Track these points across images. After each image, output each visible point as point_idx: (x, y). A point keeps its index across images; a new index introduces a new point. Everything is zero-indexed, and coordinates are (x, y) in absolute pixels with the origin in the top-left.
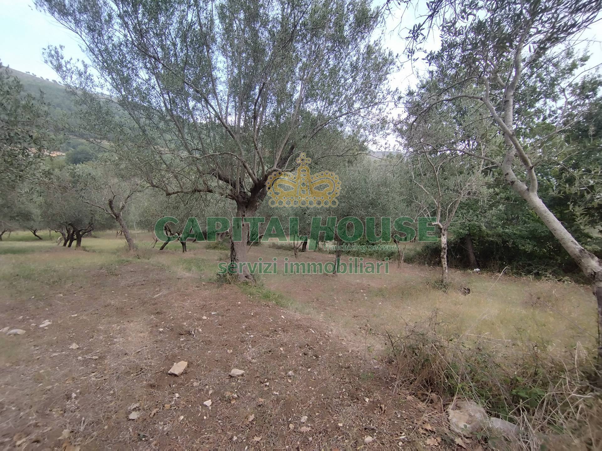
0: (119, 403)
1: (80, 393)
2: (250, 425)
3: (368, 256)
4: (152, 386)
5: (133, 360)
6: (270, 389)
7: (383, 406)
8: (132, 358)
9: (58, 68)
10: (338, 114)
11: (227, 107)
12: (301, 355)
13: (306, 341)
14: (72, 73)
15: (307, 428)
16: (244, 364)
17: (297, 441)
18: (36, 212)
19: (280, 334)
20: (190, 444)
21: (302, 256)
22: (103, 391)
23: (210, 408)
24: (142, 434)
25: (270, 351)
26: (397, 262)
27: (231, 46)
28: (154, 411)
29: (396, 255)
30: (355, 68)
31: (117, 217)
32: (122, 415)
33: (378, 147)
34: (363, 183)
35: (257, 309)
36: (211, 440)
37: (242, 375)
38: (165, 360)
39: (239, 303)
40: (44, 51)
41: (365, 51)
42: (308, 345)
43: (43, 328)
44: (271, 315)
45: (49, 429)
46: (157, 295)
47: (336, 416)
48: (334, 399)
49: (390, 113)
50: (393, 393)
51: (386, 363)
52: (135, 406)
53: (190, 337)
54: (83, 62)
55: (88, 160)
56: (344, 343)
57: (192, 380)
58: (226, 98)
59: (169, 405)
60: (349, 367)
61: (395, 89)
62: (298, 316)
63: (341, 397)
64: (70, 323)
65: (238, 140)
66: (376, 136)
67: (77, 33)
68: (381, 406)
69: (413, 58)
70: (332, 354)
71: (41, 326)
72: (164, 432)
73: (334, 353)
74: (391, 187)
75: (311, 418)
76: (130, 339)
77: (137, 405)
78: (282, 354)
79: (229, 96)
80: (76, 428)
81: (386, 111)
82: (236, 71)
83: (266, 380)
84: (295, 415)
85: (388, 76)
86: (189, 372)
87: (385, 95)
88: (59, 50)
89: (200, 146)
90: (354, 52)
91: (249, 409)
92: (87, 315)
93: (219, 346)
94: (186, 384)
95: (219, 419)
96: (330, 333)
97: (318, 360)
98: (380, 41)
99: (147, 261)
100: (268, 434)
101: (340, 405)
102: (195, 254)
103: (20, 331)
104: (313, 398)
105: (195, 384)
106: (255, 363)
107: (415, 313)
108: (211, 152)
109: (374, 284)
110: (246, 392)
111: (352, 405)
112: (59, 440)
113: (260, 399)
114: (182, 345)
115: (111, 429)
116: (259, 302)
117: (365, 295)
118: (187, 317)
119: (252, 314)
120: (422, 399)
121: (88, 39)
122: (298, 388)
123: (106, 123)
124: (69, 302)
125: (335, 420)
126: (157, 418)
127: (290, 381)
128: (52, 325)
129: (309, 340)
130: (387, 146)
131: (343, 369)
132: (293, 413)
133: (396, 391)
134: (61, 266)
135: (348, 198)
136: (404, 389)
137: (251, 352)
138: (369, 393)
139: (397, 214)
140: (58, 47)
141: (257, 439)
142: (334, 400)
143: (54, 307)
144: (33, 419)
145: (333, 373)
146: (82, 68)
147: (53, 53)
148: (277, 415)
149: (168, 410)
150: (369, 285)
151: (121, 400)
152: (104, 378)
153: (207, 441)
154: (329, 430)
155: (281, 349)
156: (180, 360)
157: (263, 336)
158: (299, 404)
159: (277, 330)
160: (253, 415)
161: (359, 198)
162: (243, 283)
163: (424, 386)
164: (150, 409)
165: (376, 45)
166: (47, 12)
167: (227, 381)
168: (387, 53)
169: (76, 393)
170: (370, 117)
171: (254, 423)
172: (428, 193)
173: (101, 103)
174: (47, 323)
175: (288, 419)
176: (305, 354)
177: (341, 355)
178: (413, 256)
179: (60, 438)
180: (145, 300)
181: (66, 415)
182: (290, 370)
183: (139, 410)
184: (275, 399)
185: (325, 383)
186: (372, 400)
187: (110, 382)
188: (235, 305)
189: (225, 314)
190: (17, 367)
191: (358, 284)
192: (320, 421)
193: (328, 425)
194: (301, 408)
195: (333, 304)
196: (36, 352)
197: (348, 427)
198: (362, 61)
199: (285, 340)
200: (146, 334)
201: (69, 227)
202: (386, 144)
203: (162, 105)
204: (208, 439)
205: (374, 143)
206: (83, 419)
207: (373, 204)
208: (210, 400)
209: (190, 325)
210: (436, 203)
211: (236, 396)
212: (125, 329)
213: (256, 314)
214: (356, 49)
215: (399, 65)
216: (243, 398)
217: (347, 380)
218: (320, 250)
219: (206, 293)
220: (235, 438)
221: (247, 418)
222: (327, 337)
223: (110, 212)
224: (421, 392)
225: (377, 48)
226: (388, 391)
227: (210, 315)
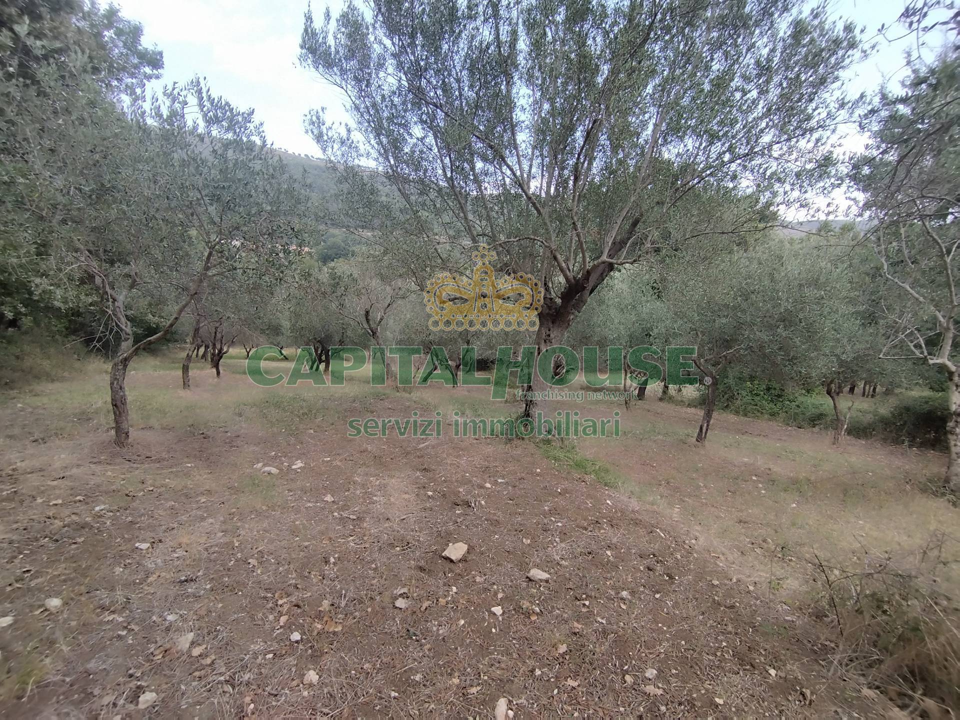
0: (383, 582)
1: (339, 558)
2: (561, 660)
3: (766, 416)
4: (422, 569)
5: (396, 529)
6: (591, 613)
7: (808, 692)
8: (395, 526)
9: (319, 138)
10: (727, 157)
11: (531, 166)
12: (642, 568)
13: (652, 548)
14: (334, 142)
15: (657, 690)
16: (547, 564)
17: (640, 705)
18: (286, 324)
19: (605, 529)
20: (474, 661)
21: (637, 407)
22: (364, 563)
23: (500, 618)
24: (412, 630)
25: (590, 553)
26: (831, 433)
27: (540, 69)
28: (426, 604)
29: (829, 419)
30: (765, 69)
31: (374, 333)
32: (387, 599)
33: (812, 212)
34: (767, 282)
35: (566, 484)
36: (503, 665)
37: (547, 581)
38: (436, 537)
39: (538, 470)
40: (305, 118)
41: (789, 33)
42: (654, 555)
43: (295, 470)
44: (589, 496)
45: (309, 594)
46: (423, 445)
47: (710, 685)
48: (705, 655)
49: (840, 145)
50: (830, 674)
51: (810, 617)
52: (402, 592)
53: (468, 511)
54: (346, 125)
55: (340, 257)
56: (721, 565)
57: (473, 573)
58: (530, 151)
59: (444, 601)
60: (732, 607)
61: (857, 96)
62: (634, 504)
63: (719, 654)
64: (323, 468)
65: (547, 217)
66: (806, 192)
67: (342, 88)
68: (804, 690)
69: (923, 25)
70: (700, 577)
71: (294, 467)
72: (439, 635)
73: (702, 577)
74: (828, 288)
75: (662, 674)
76: (392, 500)
77: (405, 590)
78: (609, 561)
79: (534, 148)
80: (336, 601)
81: (830, 142)
82: (546, 106)
83: (584, 596)
84: (634, 662)
85: (841, 73)
86: (470, 561)
87: (834, 110)
88: (321, 113)
89: (488, 230)
90: (765, 40)
91: (557, 635)
92: (341, 461)
93: (510, 530)
94: (465, 576)
95: (514, 639)
96: (694, 541)
97: (673, 583)
98: (824, 7)
99: (407, 395)
100: (589, 681)
101: (718, 667)
102: (469, 391)
103: (274, 471)
104: (665, 644)
105: (478, 579)
106: (566, 567)
107: (875, 534)
108: (503, 238)
109: (779, 469)
110: (553, 607)
111: (741, 673)
112: (320, 611)
113: (576, 624)
114: (459, 520)
115: (375, 613)
116: (568, 473)
117: (760, 485)
118: (465, 482)
119: (559, 490)
120: (899, 702)
121: (353, 93)
122: (638, 621)
123: (369, 204)
124: (320, 440)
125: (707, 690)
126: (430, 615)
127: (624, 607)
128: (304, 468)
129: (656, 547)
130: (831, 209)
131: (722, 608)
132: (632, 659)
133: (836, 671)
134: (310, 395)
135: (735, 308)
136: (855, 672)
137: (558, 550)
138: (776, 660)
139: (838, 341)
140: (320, 110)
141: (572, 683)
142: (705, 657)
143: (305, 445)
144: (293, 578)
145: (703, 609)
146: (344, 134)
147: (314, 118)
148: (603, 654)
149: (443, 606)
150: (770, 469)
151: (386, 580)
152: (363, 546)
153: (498, 665)
154: (698, 704)
155: (609, 553)
156: (456, 541)
157: (577, 526)
158: (641, 646)
159: (600, 521)
160: (565, 645)
161: (758, 309)
162: (543, 440)
163: (905, 679)
164: (420, 600)
165: (816, 16)
166: (311, 66)
167: (524, 584)
168: (840, 26)
169: (334, 558)
170: (793, 157)
171: (567, 657)
172: (921, 299)
173: (365, 177)
174: (299, 464)
175: (622, 666)
176: (650, 569)
177: (716, 582)
178: (869, 424)
179: (320, 609)
180: (409, 449)
181: (325, 582)
182: (623, 589)
183: (408, 598)
184: (600, 630)
185: (687, 623)
186: (783, 675)
187: (371, 553)
188: (532, 473)
189: (517, 484)
190: (273, 513)
191: (745, 464)
192: (679, 684)
193: (695, 695)
194: (644, 655)
195: (698, 494)
196: (290, 498)
197: (733, 709)
198: (782, 53)
199: (615, 540)
200: (412, 497)
201: (318, 345)
202: (829, 205)
203: (440, 172)
204: (499, 663)
205: (801, 206)
206: (344, 592)
207: (787, 320)
208: (500, 607)
209: (469, 492)
210: (942, 319)
211: (537, 609)
212: (385, 486)
213: (565, 491)
214: (770, 32)
215: (866, 47)
216: (549, 615)
217: (730, 628)
218: (671, 399)
219: (489, 450)
220: (538, 672)
221: (555, 646)
222: (688, 547)
223: (366, 326)
224: (896, 688)
225: (816, 22)
226: (816, 667)
227: (495, 483)
